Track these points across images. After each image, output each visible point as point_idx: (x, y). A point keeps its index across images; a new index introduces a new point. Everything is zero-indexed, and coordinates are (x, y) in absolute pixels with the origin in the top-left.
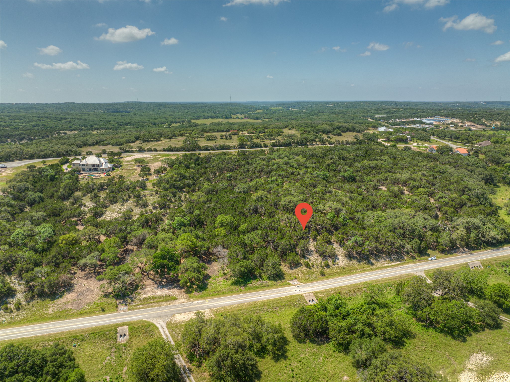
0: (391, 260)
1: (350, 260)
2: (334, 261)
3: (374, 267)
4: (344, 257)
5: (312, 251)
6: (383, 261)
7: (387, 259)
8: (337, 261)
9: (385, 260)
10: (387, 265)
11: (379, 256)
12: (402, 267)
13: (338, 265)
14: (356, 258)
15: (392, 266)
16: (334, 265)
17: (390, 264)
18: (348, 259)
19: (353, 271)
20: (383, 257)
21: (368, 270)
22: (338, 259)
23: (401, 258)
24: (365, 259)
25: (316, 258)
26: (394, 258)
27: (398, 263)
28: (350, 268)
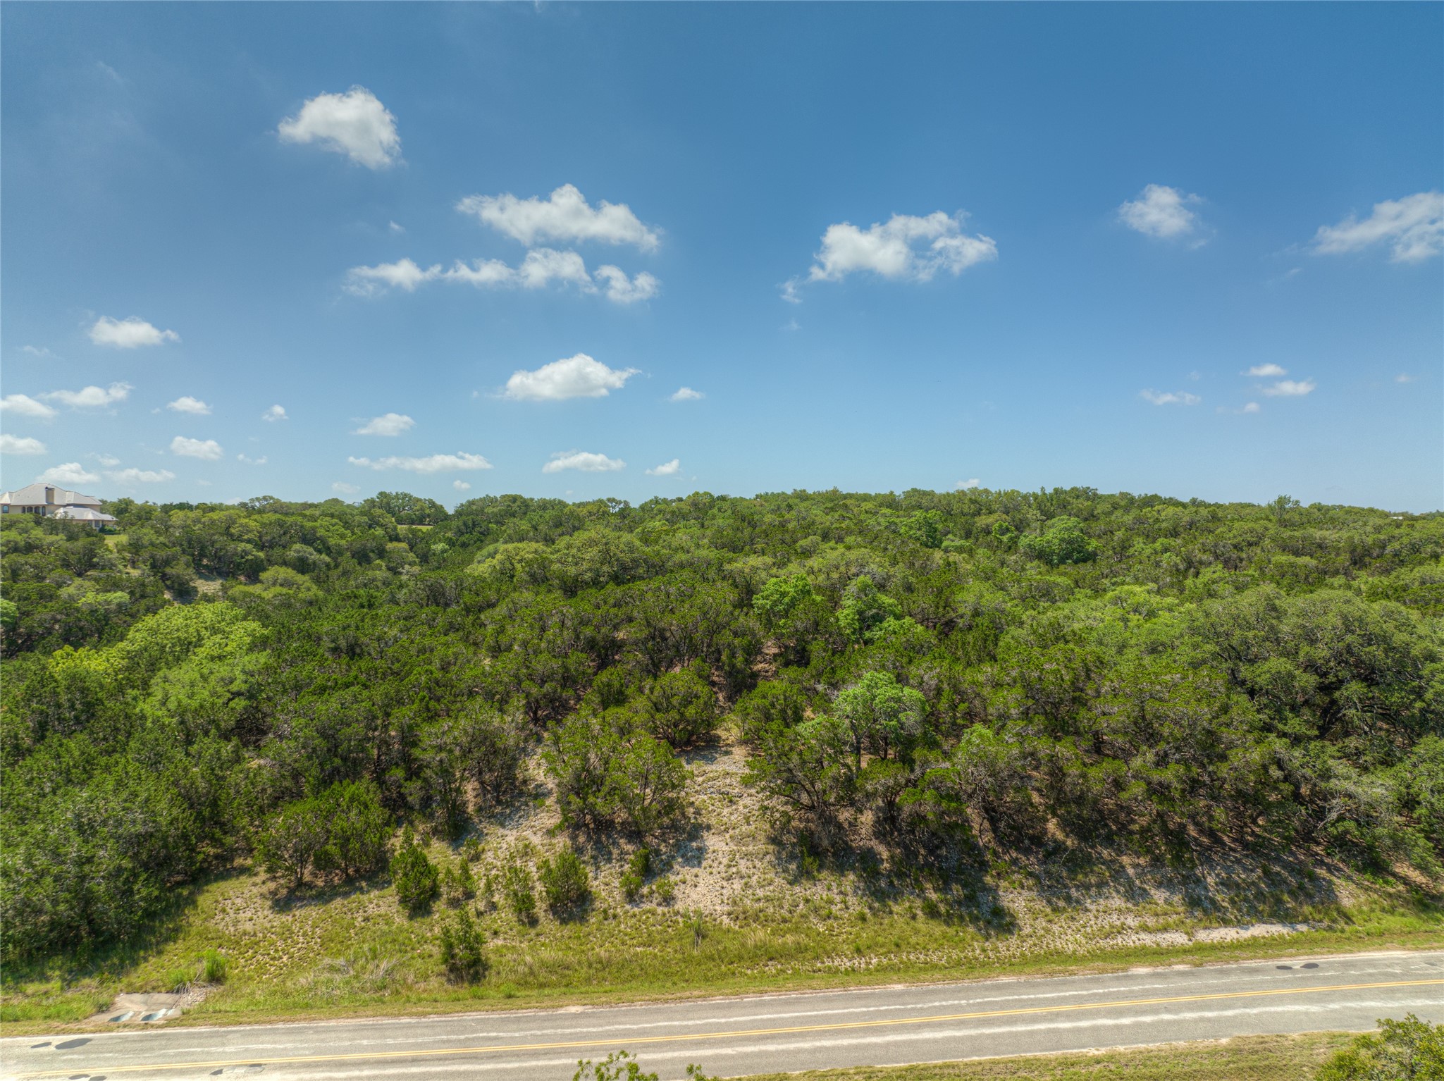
0: (1194, 903)
1: (804, 874)
2: (649, 869)
3: (1009, 946)
4: (761, 846)
5: (539, 795)
6: (1118, 902)
7: (1159, 895)
8: (681, 873)
9: (1134, 894)
10: (1148, 939)
11: (1078, 863)
12: (1297, 962)
13: (668, 900)
14: (867, 862)
15: (1200, 948)
16: (632, 896)
17: (1179, 939)
18: (780, 863)
19: (772, 968)
20: (1119, 872)
21: (932, 967)
22: (697, 858)
23: (1300, 893)
24: (945, 879)
25: (536, 840)
26: (1225, 884)
27: (1259, 930)
28: (759, 934)
